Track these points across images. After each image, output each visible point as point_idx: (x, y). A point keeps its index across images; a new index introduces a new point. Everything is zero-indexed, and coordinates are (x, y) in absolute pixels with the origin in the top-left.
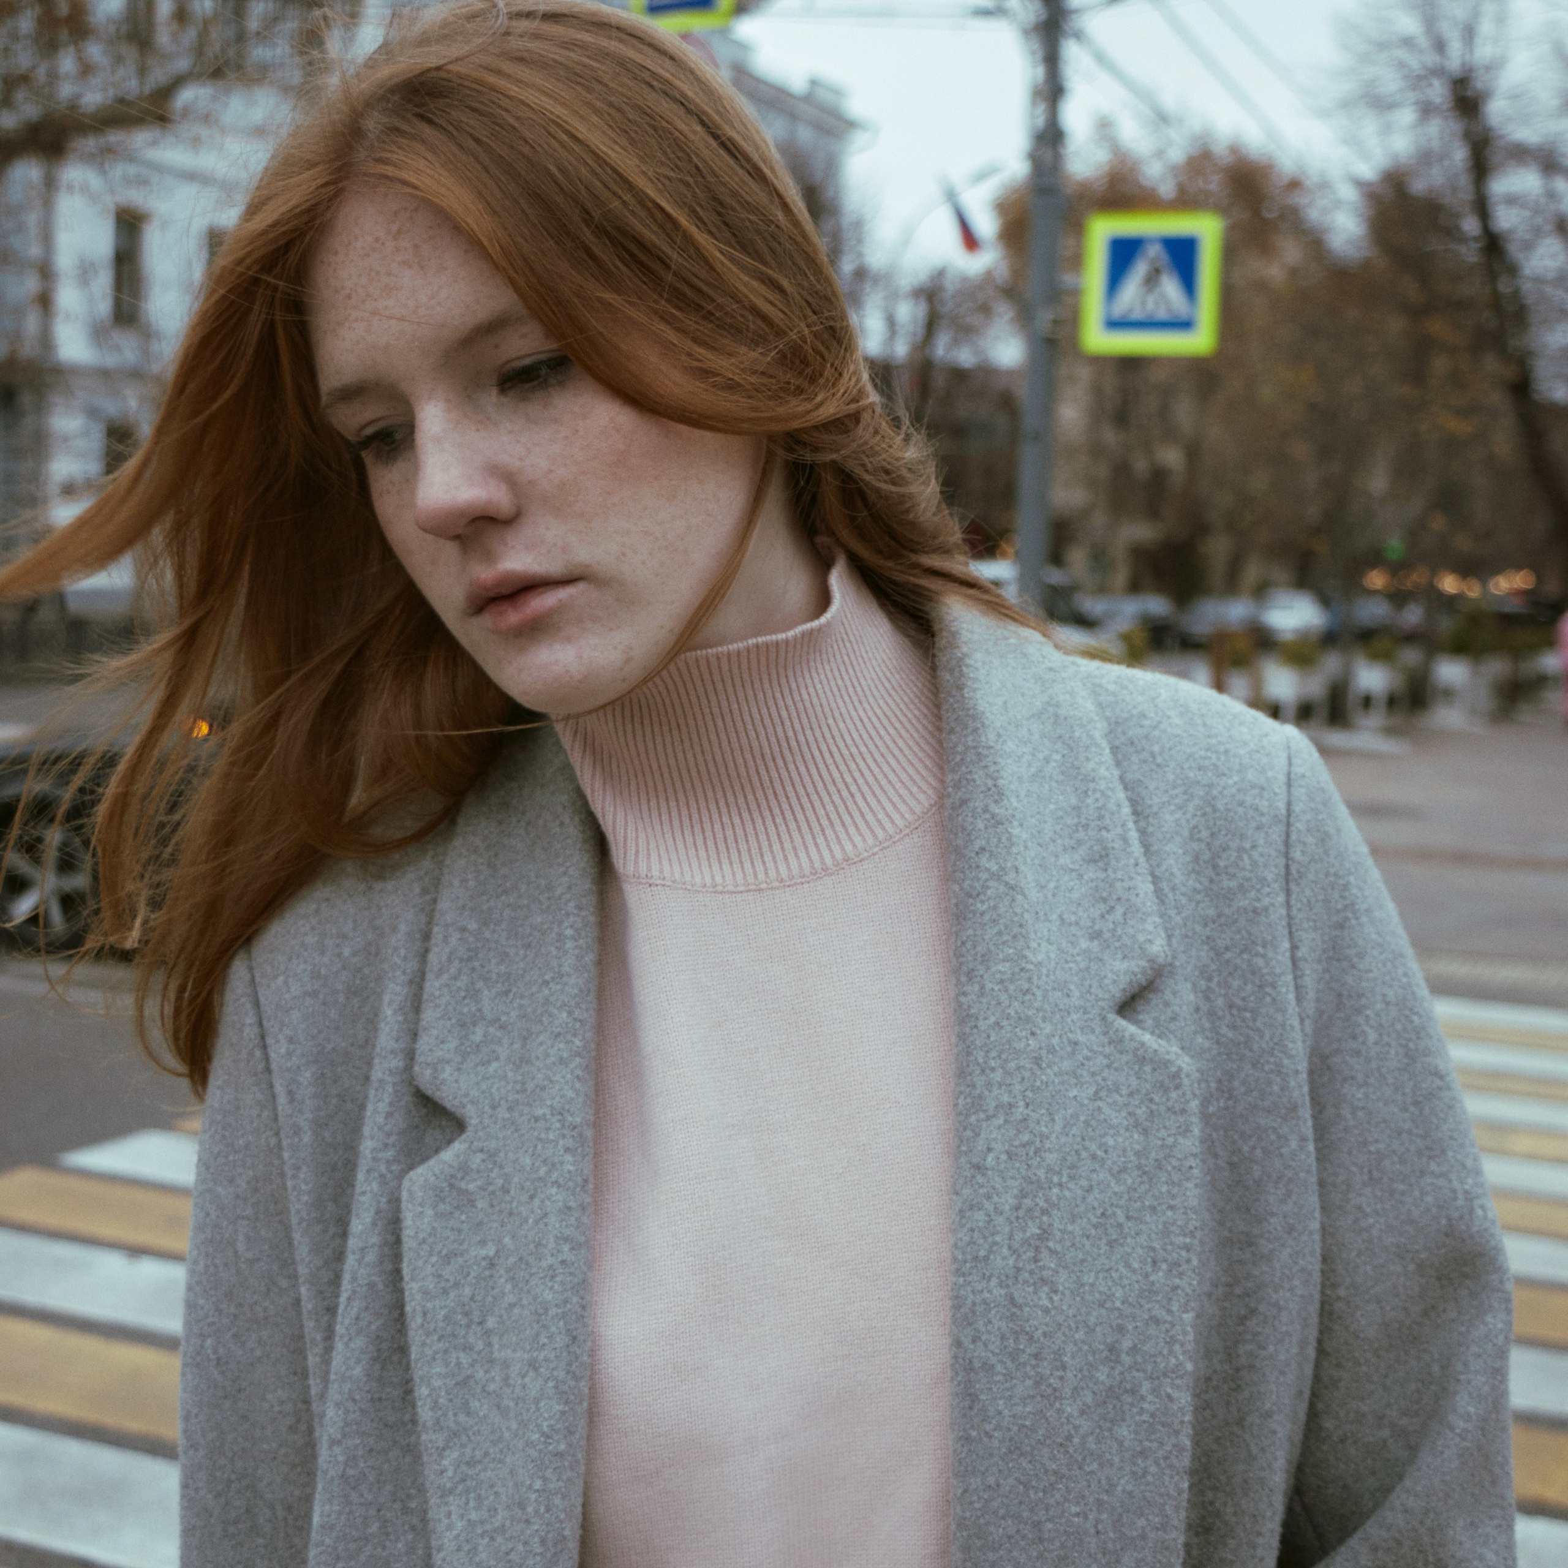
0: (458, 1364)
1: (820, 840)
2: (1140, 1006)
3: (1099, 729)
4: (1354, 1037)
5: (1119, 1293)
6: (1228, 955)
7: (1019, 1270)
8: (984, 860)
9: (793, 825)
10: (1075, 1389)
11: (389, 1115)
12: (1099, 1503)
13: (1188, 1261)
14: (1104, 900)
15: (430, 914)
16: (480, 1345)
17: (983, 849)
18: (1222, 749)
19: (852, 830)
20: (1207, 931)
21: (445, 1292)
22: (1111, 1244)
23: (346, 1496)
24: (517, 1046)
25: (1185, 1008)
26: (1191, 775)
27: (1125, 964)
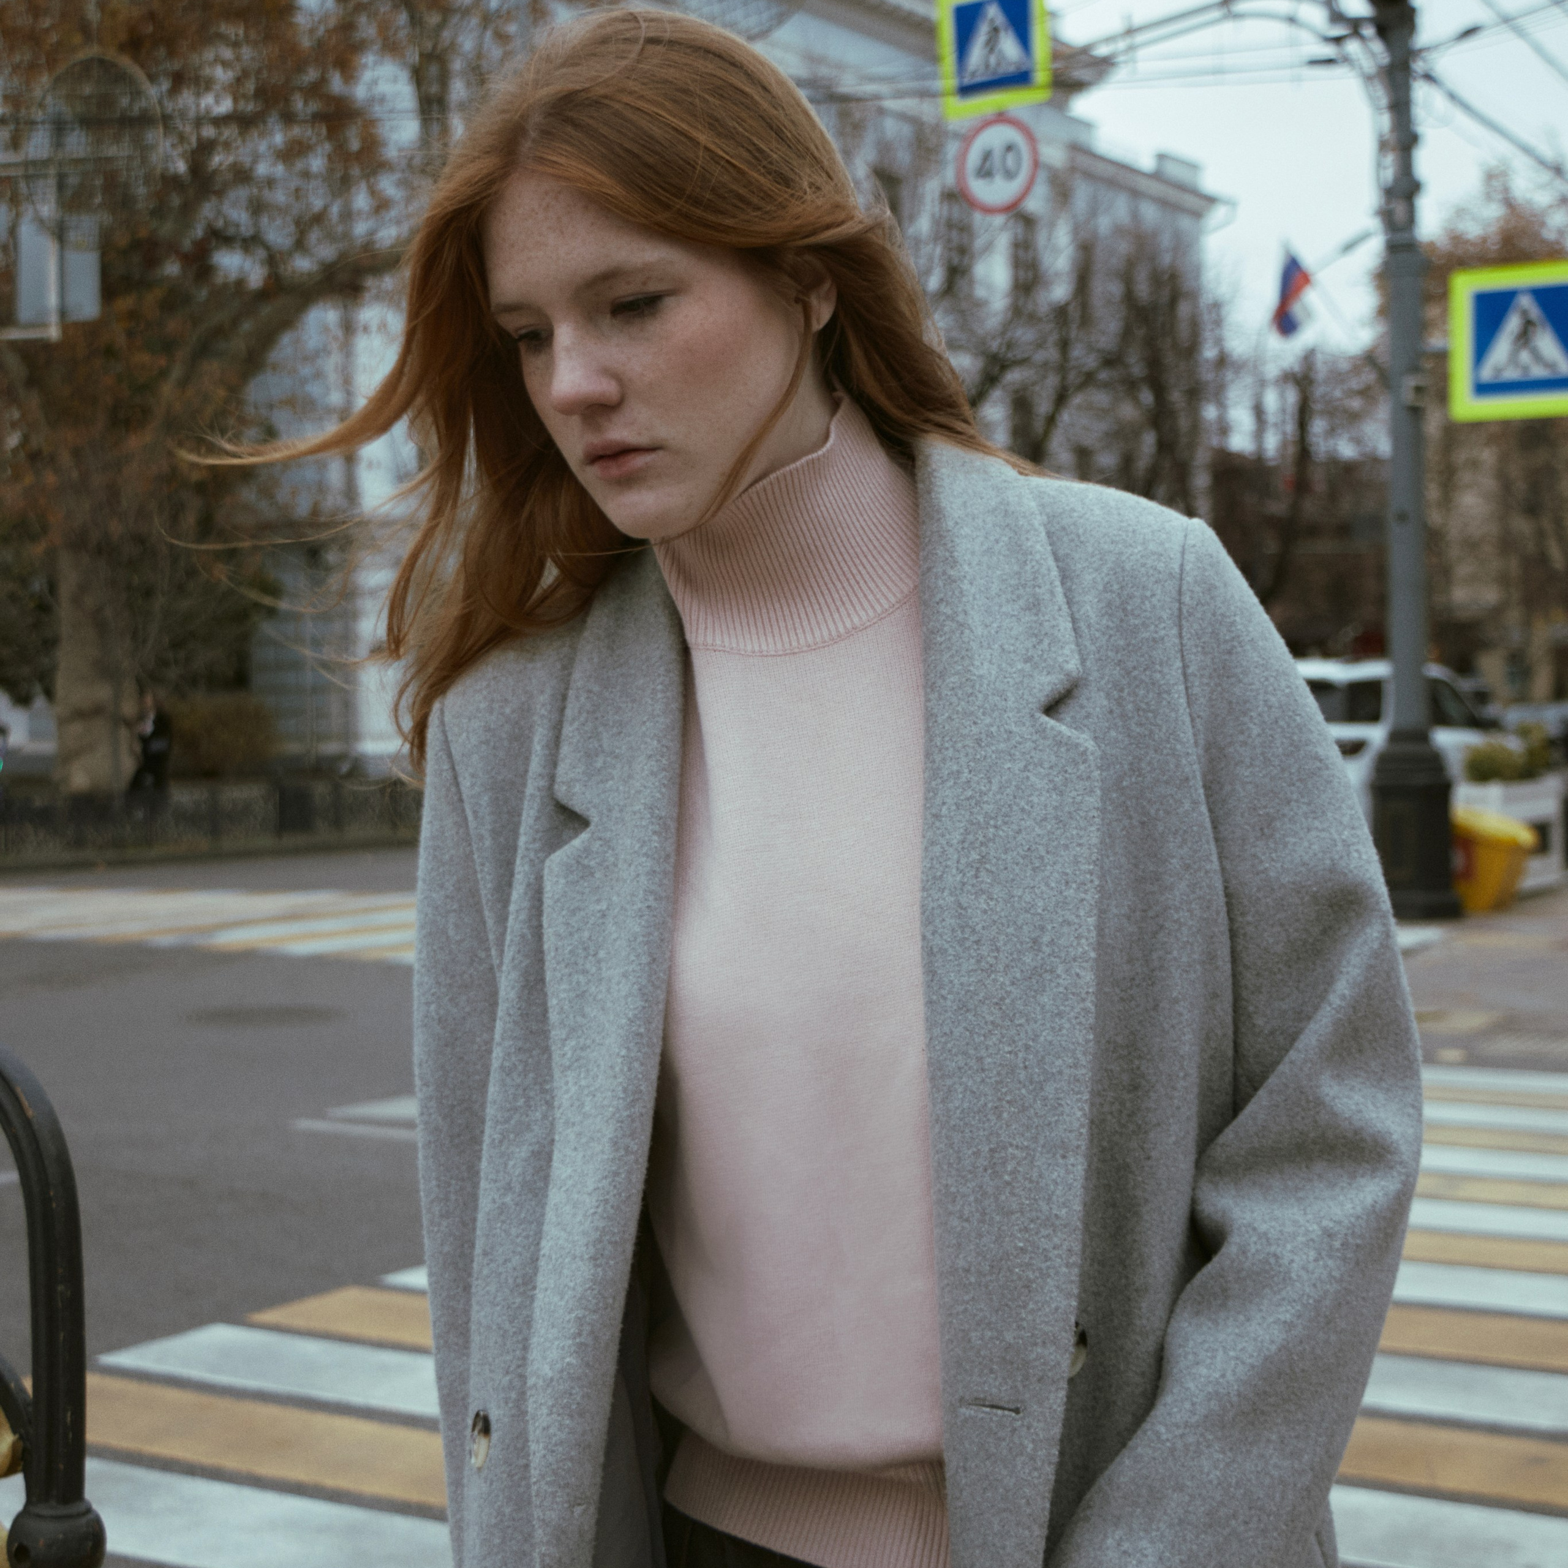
0: (578, 983)
1: (836, 615)
2: (1062, 708)
3: (1038, 521)
4: (1242, 732)
5: (1040, 904)
6: (1136, 673)
7: (964, 884)
8: (942, 608)
9: (817, 607)
10: (1007, 966)
11: (537, 819)
12: (1027, 1048)
13: (1092, 881)
14: (1036, 636)
15: (566, 682)
16: (594, 970)
17: (942, 600)
18: (1131, 529)
19: (858, 607)
20: (1119, 656)
21: (571, 934)
22: (1034, 869)
23: (503, 1080)
24: (626, 768)
25: (1098, 709)
26: (1106, 547)
27: (1049, 678)
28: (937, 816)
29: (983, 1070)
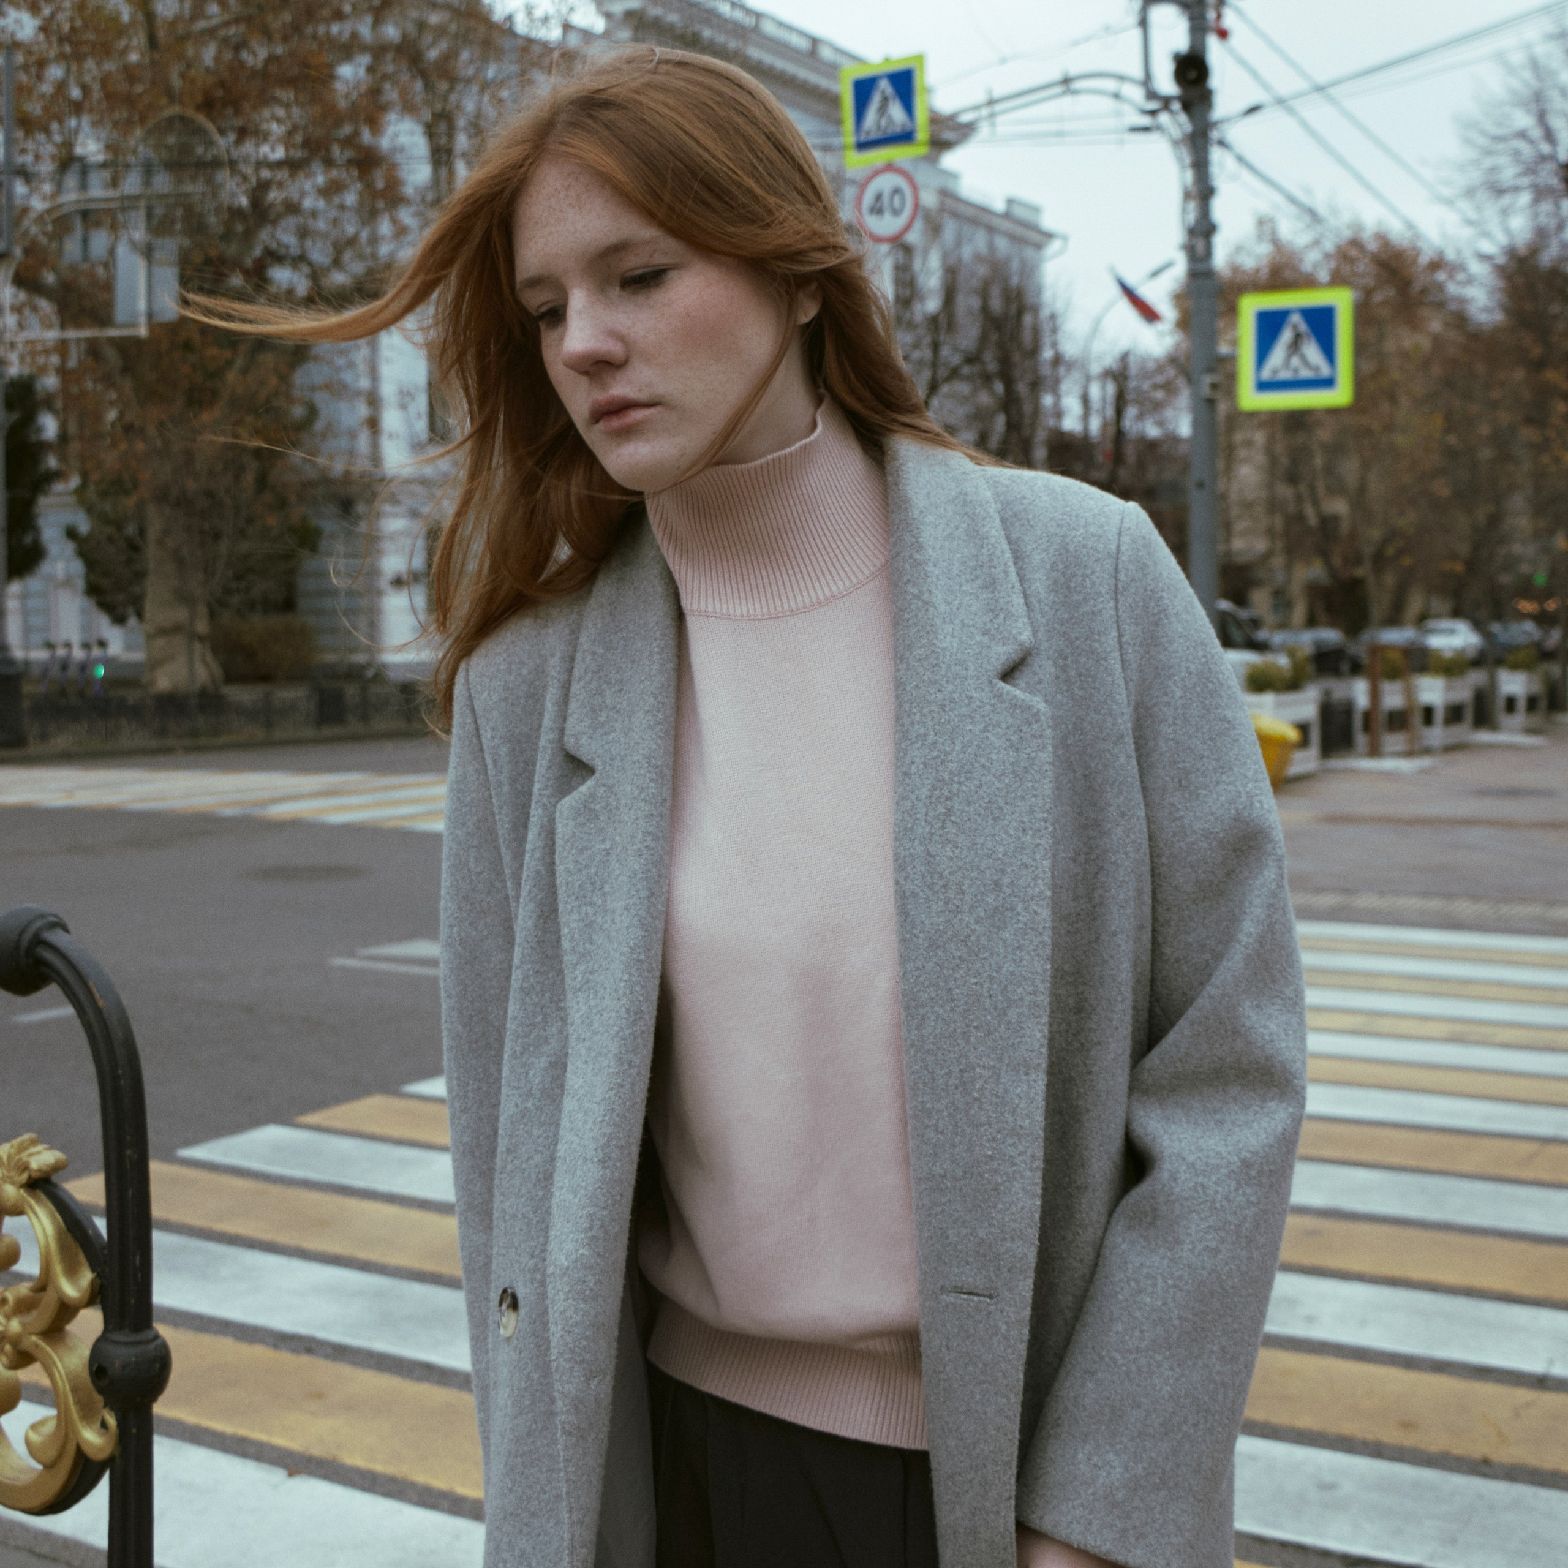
0: (587, 914)
1: (817, 585)
2: (1017, 674)
3: (993, 508)
4: (1166, 694)
5: (1001, 849)
6: (1078, 642)
7: (932, 834)
8: (910, 588)
9: (799, 576)
10: (972, 906)
11: (549, 768)
12: (991, 979)
13: (1046, 828)
14: (992, 611)
15: (574, 645)
16: (600, 902)
17: (909, 581)
18: (1074, 513)
19: (836, 578)
20: (1064, 629)
21: (580, 870)
22: (994, 819)
23: (523, 1000)
24: (627, 721)
25: (1048, 676)
26: (1052, 530)
27: (1005, 648)
28: (906, 774)
29: (952, 1000)
